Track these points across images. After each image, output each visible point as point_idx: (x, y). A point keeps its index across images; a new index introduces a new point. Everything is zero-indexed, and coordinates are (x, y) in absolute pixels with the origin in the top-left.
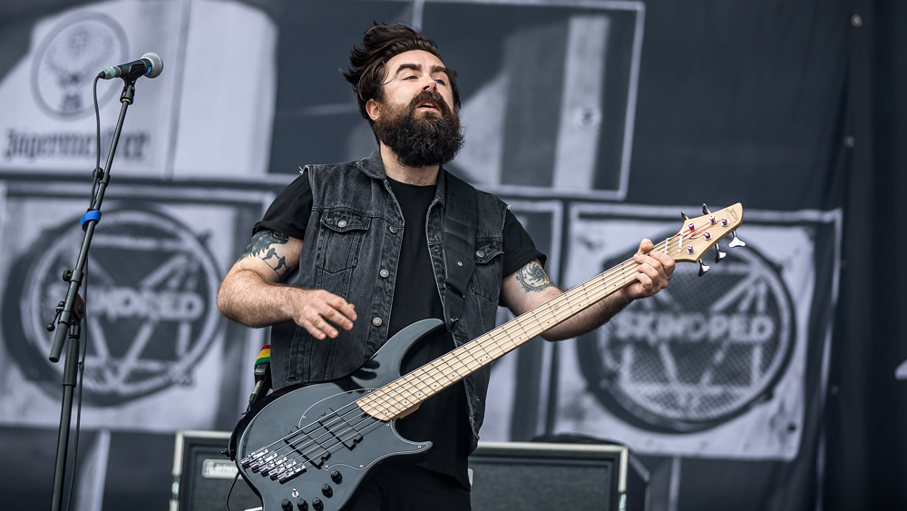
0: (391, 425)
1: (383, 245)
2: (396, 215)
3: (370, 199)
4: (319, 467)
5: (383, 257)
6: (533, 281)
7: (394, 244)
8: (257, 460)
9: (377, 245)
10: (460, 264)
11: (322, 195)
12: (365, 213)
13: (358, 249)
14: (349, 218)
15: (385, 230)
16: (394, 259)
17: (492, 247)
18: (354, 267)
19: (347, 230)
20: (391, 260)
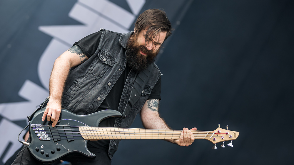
0: (86, 142)
1: (114, 74)
3: (118, 54)
4: (55, 142)
5: (112, 78)
6: (152, 106)
7: (118, 75)
8: (36, 127)
9: (112, 73)
10: (136, 95)
11: (103, 44)
12: (114, 59)
13: (106, 71)
14: (108, 59)
15: (118, 69)
16: (115, 80)
17: (148, 90)
18: (101, 77)
19: (105, 63)
20: (114, 80)
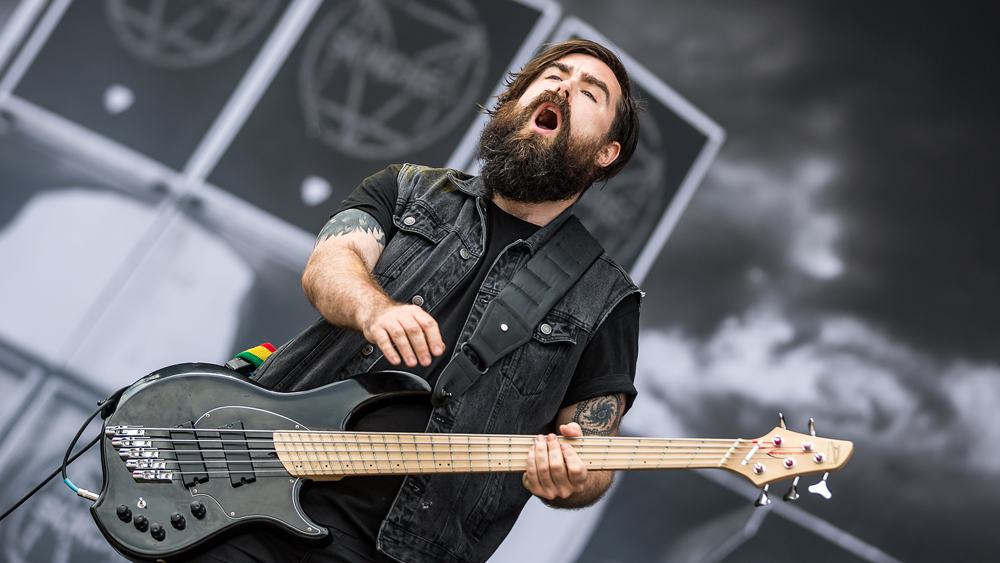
0: (296, 485)
1: (440, 266)
2: (478, 242)
3: (459, 212)
4: (187, 487)
5: (432, 279)
7: (456, 271)
8: (123, 436)
9: (433, 262)
10: (504, 327)
12: (444, 224)
13: (410, 259)
14: (423, 218)
15: (454, 250)
16: (443, 290)
17: (565, 329)
18: (392, 279)
19: (411, 230)
20: (438, 289)
